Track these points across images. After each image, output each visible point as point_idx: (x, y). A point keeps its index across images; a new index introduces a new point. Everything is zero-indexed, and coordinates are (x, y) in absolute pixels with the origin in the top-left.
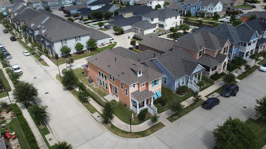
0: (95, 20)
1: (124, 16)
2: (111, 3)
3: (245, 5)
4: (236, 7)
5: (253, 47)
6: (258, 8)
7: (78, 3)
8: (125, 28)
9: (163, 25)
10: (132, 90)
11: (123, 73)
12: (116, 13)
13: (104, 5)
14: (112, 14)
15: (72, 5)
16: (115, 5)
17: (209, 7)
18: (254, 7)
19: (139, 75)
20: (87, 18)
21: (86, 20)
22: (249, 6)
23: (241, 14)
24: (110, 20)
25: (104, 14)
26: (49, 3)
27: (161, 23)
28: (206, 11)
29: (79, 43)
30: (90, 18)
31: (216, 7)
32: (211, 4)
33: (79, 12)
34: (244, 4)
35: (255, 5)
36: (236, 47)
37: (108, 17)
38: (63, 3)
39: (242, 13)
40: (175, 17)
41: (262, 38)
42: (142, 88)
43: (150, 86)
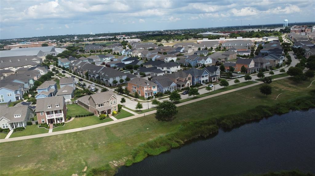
0: (128, 70)
1: (147, 67)
2: (139, 60)
5: (206, 78)
7: (114, 60)
8: (146, 73)
9: (169, 72)
10: (145, 89)
11: (142, 84)
12: (142, 65)
13: (133, 61)
14: (139, 66)
15: (110, 61)
16: (141, 61)
17: (202, 60)
19: (148, 84)
20: (123, 69)
21: (122, 70)
24: (138, 70)
25: (133, 66)
26: (94, 60)
27: (168, 70)
28: (201, 63)
29: (122, 79)
30: (124, 69)
31: (206, 61)
32: (203, 59)
33: (117, 66)
34: (237, 58)
37: (136, 68)
38: (104, 60)
40: (177, 67)
41: (216, 75)
42: (149, 89)
43: (152, 88)
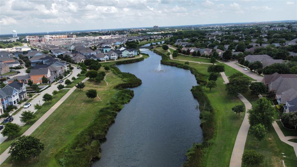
3: (12, 72)
4: (3, 75)
5: (17, 97)
6: (22, 73)
18: (19, 72)
22: (15, 72)
23: (9, 80)
34: (10, 71)
35: (19, 70)
36: (5, 100)
39: (10, 78)
41: (23, 91)
